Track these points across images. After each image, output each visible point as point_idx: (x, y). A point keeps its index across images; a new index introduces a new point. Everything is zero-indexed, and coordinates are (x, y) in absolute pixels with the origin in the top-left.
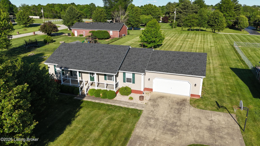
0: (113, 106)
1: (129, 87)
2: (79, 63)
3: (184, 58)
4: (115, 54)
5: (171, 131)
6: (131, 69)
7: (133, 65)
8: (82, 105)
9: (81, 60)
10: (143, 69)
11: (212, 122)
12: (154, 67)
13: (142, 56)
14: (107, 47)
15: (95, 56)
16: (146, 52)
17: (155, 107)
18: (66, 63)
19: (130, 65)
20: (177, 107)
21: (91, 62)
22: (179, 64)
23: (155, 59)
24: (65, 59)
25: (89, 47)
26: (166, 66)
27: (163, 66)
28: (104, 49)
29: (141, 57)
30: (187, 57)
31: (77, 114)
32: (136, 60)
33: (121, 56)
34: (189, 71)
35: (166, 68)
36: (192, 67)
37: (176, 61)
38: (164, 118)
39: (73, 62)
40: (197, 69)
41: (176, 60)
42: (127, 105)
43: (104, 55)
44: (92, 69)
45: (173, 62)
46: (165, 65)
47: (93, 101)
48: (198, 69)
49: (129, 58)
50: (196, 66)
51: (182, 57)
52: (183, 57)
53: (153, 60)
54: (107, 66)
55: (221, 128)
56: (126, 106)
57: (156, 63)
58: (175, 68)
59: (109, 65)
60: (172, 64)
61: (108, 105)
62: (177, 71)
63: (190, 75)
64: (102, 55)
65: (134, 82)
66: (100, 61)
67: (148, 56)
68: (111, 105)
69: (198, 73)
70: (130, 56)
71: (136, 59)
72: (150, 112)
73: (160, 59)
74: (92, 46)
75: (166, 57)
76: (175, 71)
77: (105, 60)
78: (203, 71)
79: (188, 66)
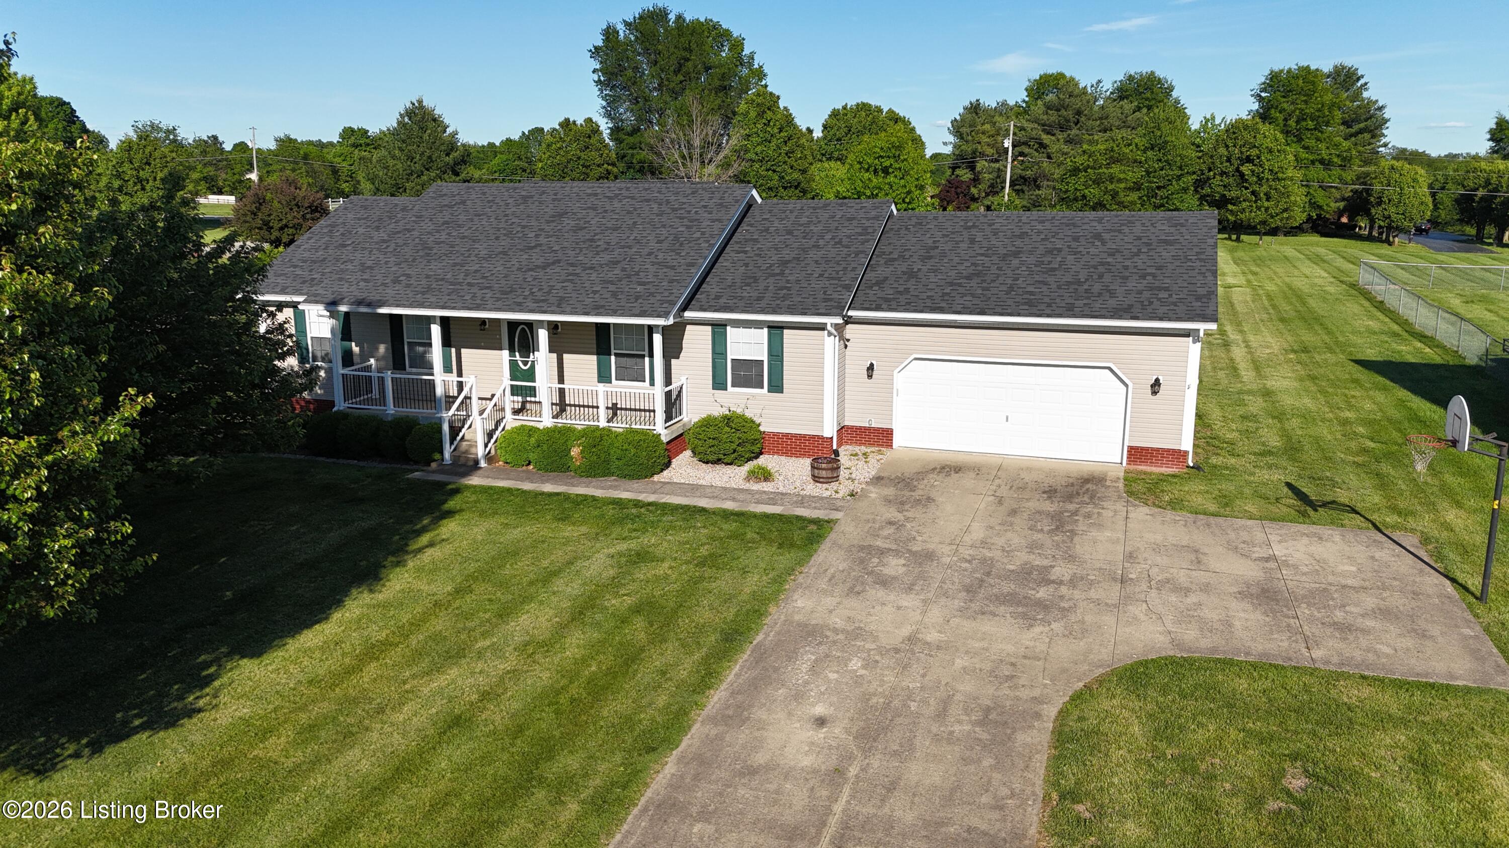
0: (650, 504)
1: (749, 414)
2: (443, 279)
3: (1081, 239)
4: (664, 226)
5: (1019, 604)
6: (759, 299)
7: (771, 280)
8: (451, 504)
9: (455, 265)
10: (835, 296)
11: (1272, 565)
12: (900, 293)
13: (828, 237)
14: (617, 196)
15: (542, 240)
16: (850, 219)
17: (907, 507)
18: (365, 280)
19: (756, 280)
20: (1050, 507)
21: (519, 269)
22: (1054, 269)
23: (907, 254)
24: (362, 264)
25: (510, 201)
26: (974, 283)
27: (951, 284)
28: (595, 209)
29: (821, 242)
30: (1098, 236)
31: (425, 539)
32: (787, 258)
33: (698, 235)
34: (1112, 303)
35: (973, 295)
36: (1131, 284)
37: (1032, 260)
38: (966, 552)
39: (408, 276)
40: (1160, 289)
41: (1031, 252)
42: (734, 499)
43: (596, 234)
44: (520, 300)
45: (1015, 262)
46: (968, 278)
47: (527, 486)
48: (1166, 289)
49: (745, 252)
50: (1154, 276)
51: (1069, 239)
52: (1076, 239)
53: (894, 260)
54: (612, 283)
55: (1334, 588)
56: (729, 505)
57: (911, 274)
58: (1031, 293)
59: (629, 276)
60: (1009, 272)
61: (618, 503)
62: (1043, 307)
63: (1120, 318)
64: (581, 233)
65: (777, 386)
66: (572, 265)
67: (860, 234)
68: (637, 504)
69: (1172, 307)
70: (756, 241)
71: (787, 254)
72: (881, 528)
73: (932, 253)
74: (525, 199)
75: (972, 241)
76: (1030, 303)
77: (606, 257)
78: (1199, 298)
79: (1107, 278)
